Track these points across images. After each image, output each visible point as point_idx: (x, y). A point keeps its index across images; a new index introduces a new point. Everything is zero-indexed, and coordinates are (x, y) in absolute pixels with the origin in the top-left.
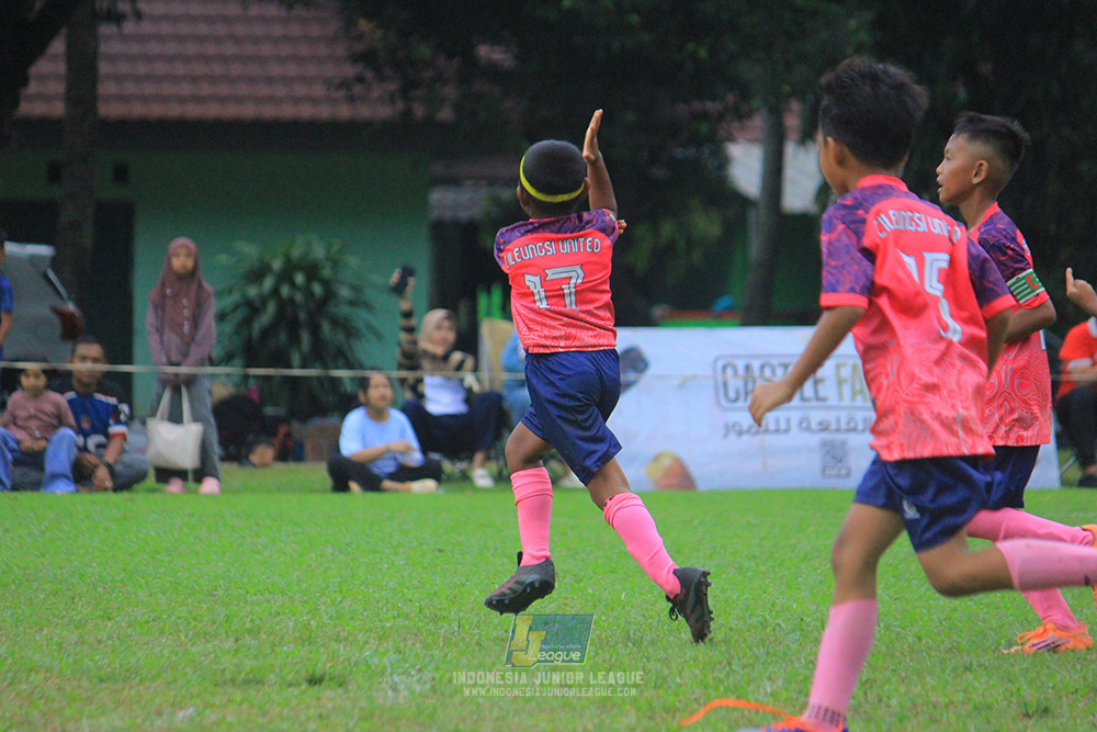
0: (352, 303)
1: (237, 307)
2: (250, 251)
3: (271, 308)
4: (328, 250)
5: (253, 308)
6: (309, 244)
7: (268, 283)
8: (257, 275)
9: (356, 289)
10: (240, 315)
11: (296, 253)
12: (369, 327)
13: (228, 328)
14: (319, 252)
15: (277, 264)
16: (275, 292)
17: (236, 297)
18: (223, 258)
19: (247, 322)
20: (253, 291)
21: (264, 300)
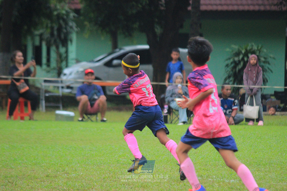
0: (264, 62)
1: (232, 63)
2: (235, 47)
3: (242, 63)
4: (258, 48)
5: (236, 64)
6: (252, 46)
7: (241, 57)
8: (238, 54)
9: (265, 58)
10: (233, 65)
11: (248, 48)
12: (269, 68)
13: (229, 69)
14: (255, 48)
15: (243, 52)
16: (243, 59)
17: (232, 60)
18: (228, 50)
19: (235, 67)
20: (236, 59)
21: (239, 62)
